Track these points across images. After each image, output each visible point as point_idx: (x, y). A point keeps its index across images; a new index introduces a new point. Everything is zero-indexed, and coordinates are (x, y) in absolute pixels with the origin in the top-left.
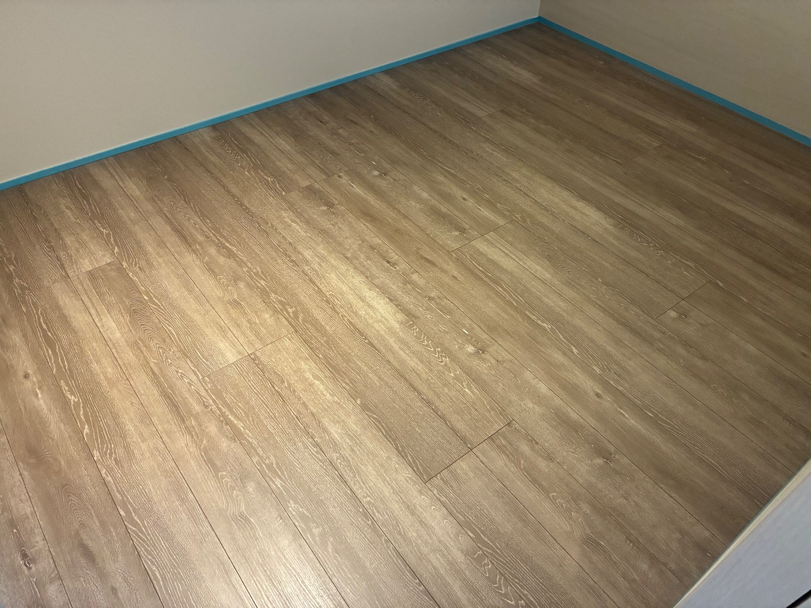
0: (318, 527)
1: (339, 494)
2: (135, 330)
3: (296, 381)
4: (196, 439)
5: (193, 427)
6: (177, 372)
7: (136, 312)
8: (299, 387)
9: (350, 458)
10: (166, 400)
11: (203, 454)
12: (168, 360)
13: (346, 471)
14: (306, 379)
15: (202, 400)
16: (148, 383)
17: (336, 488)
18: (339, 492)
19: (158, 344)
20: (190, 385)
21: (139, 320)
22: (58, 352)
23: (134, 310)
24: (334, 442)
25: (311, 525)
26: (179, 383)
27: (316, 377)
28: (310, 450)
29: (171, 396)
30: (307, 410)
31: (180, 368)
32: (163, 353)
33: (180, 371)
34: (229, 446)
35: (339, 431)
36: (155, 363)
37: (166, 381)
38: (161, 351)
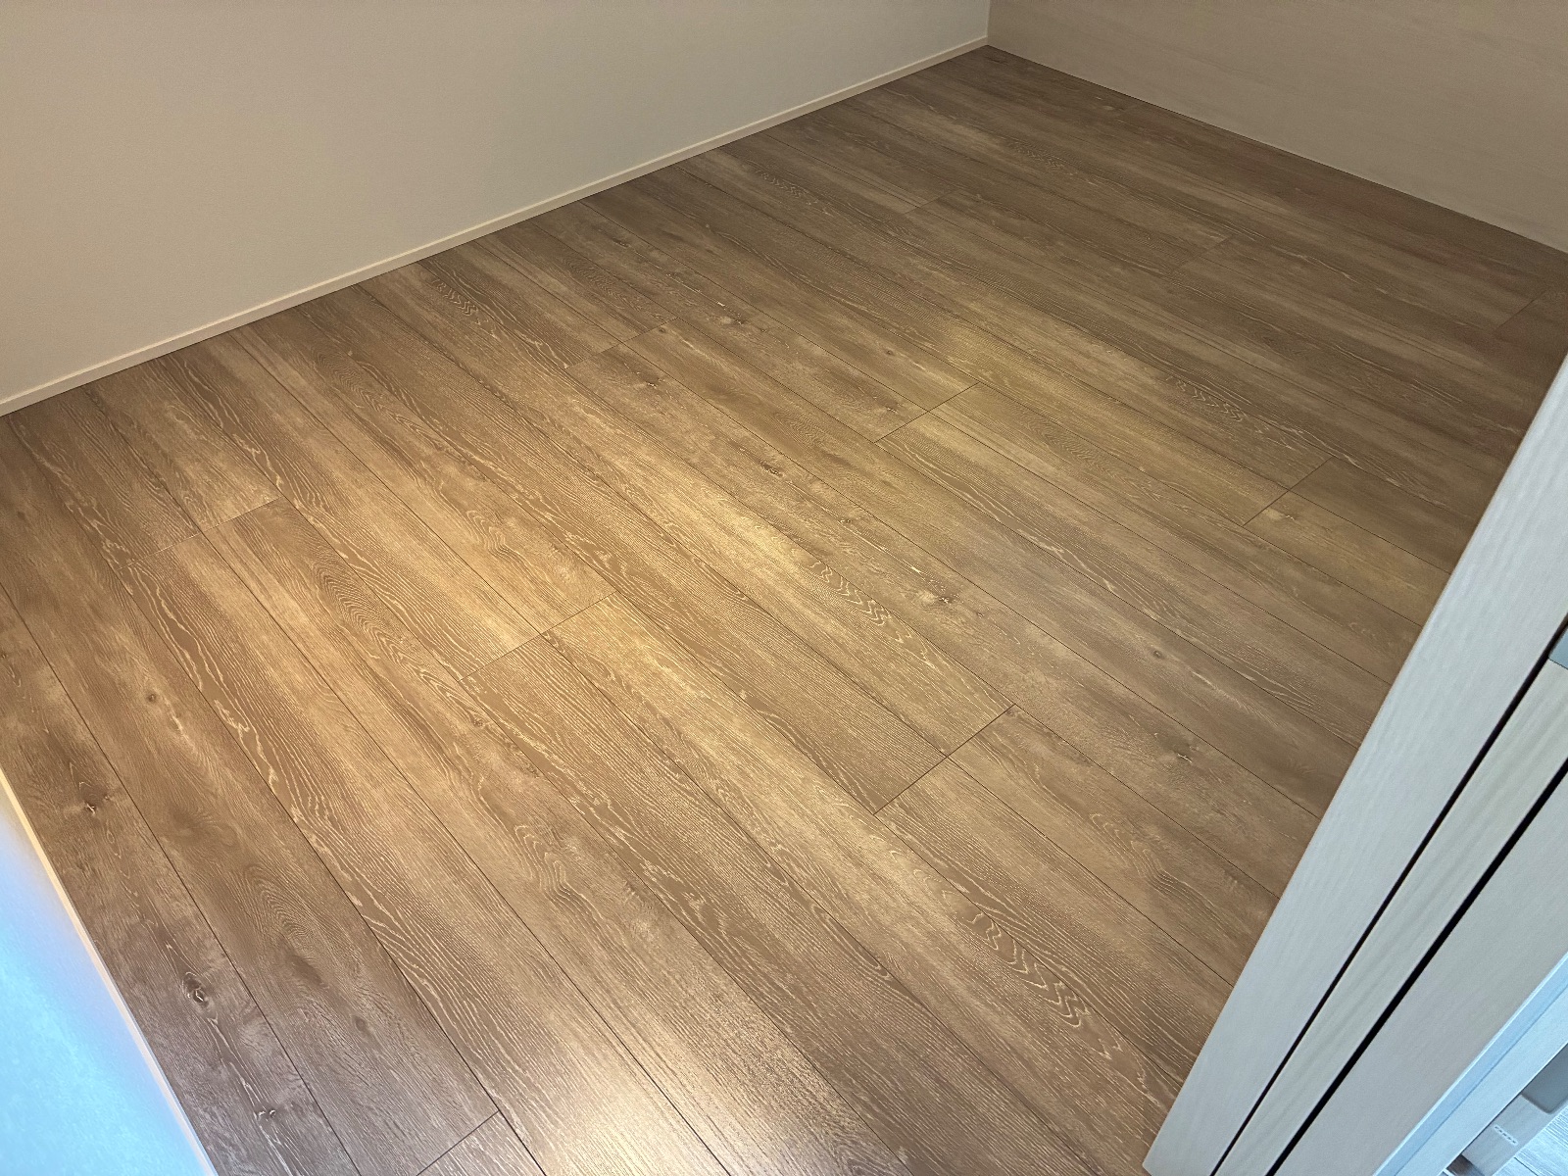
0: (697, 898)
1: (728, 843)
2: (333, 609)
3: (630, 671)
4: (467, 777)
5: (458, 758)
6: (418, 672)
7: (330, 581)
8: (636, 679)
9: (739, 785)
10: (405, 718)
11: (482, 799)
12: (399, 654)
13: (735, 807)
14: (647, 666)
15: (469, 713)
16: (370, 694)
17: (722, 834)
18: (727, 840)
19: (376, 629)
20: (444, 691)
21: (337, 593)
22: (201, 654)
23: (325, 577)
24: (709, 761)
25: (686, 895)
26: (423, 689)
27: (663, 661)
28: (669, 778)
29: (413, 712)
30: (655, 715)
31: (422, 665)
32: (389, 643)
33: (423, 670)
34: (526, 783)
35: (716, 743)
36: (377, 660)
37: (401, 688)
38: (383, 640)
